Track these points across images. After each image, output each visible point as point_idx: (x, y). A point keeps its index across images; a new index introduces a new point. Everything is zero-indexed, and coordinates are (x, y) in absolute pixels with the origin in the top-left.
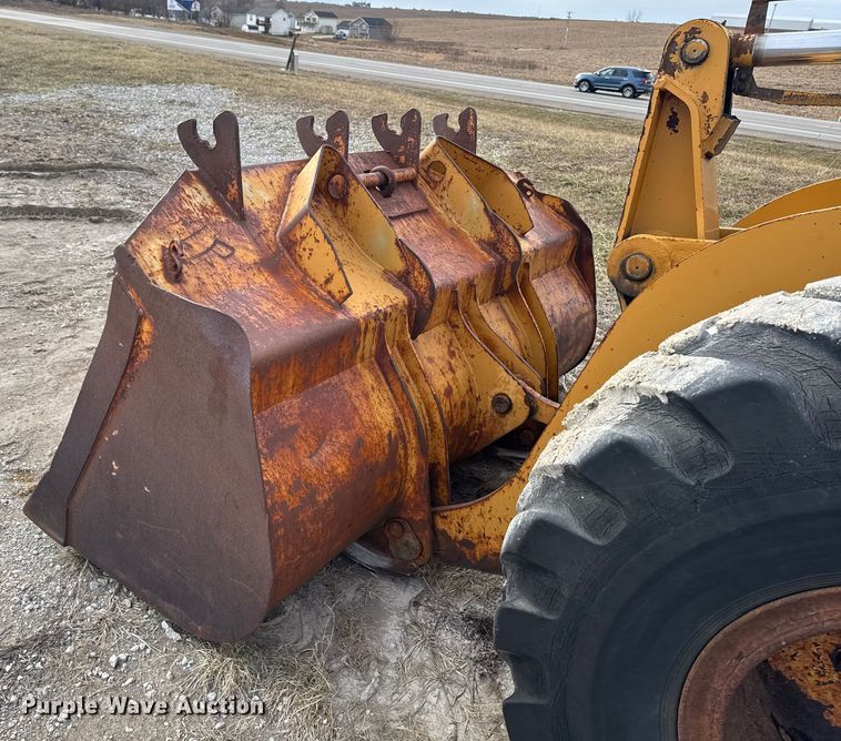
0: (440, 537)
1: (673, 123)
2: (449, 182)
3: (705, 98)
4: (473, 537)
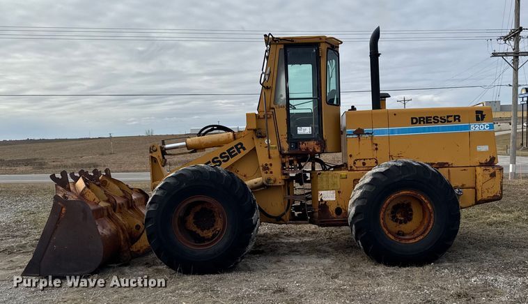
2: (109, 184)
3: (159, 157)
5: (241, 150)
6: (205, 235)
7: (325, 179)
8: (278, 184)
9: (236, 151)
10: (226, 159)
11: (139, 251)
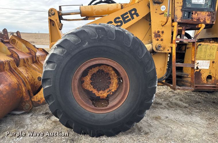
0: (33, 102)
1: (53, 25)
2: (17, 43)
3: (56, 20)
4: (40, 99)
5: (135, 16)
6: (101, 95)
7: (203, 50)
8: (167, 52)
9: (130, 17)
10: (119, 24)
11: (39, 101)
